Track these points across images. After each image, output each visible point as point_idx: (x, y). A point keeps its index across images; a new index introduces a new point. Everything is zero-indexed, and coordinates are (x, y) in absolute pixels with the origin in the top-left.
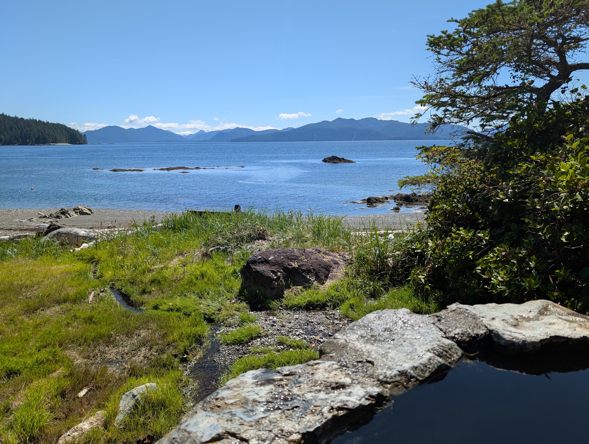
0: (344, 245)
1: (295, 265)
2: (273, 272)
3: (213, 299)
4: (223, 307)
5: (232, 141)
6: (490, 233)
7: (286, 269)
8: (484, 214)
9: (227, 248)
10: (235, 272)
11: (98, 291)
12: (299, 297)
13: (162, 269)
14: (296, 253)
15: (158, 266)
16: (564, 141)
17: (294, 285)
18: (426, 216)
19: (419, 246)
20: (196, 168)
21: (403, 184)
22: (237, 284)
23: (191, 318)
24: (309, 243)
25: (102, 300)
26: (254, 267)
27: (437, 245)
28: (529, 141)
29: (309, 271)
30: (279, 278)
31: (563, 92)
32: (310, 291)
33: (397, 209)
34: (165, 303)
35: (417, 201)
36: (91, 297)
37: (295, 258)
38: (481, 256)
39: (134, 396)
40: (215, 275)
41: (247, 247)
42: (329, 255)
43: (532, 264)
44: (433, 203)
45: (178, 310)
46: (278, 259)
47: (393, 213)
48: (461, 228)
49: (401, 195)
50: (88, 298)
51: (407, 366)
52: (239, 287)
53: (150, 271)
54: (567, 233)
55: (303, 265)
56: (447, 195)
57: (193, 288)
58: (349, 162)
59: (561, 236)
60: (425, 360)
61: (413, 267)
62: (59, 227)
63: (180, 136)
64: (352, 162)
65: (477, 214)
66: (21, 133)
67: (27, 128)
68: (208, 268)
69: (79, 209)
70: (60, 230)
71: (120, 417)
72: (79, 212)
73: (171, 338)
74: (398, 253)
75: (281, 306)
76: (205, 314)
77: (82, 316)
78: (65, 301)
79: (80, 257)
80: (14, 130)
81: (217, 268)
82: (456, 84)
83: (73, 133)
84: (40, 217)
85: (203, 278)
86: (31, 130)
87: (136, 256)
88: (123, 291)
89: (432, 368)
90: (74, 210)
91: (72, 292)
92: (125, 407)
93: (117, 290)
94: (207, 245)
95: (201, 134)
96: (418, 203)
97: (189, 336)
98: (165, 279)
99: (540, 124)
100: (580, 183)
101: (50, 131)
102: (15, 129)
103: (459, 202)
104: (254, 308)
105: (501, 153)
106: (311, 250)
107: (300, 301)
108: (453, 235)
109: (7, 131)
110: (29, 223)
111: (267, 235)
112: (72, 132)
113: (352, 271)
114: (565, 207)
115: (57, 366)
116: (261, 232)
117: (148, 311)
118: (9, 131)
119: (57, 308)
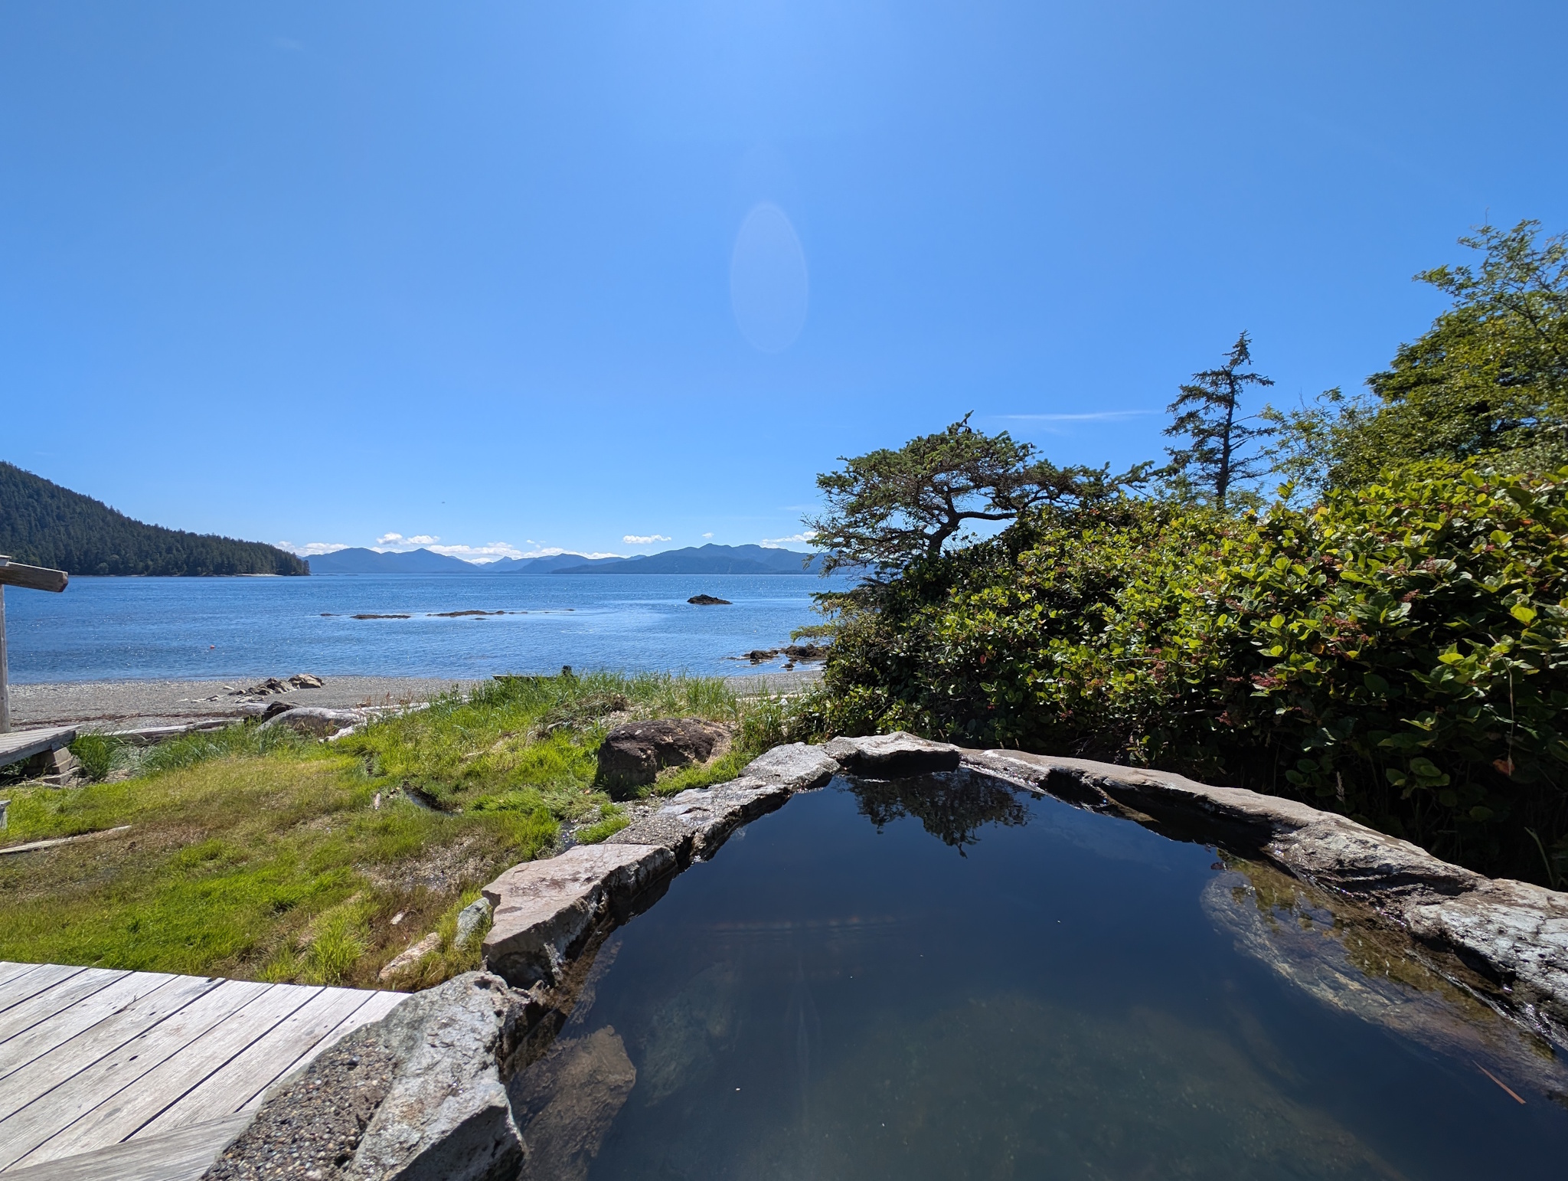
0: (730, 713)
1: (669, 739)
2: (642, 750)
3: (560, 791)
4: (574, 800)
5: (553, 573)
6: (889, 689)
7: (658, 746)
8: (884, 669)
9: (572, 724)
10: (587, 754)
11: (386, 792)
12: (676, 779)
13: (481, 756)
14: (670, 724)
15: (475, 753)
16: (949, 594)
17: (668, 766)
18: (823, 674)
19: (817, 708)
20: (499, 613)
21: (798, 635)
22: (591, 772)
23: (534, 816)
24: (684, 712)
25: (394, 803)
26: (616, 745)
27: (836, 706)
28: (922, 591)
29: (686, 747)
30: (649, 757)
31: (954, 539)
32: (689, 772)
33: (789, 667)
34: (492, 801)
35: (815, 655)
36: (377, 802)
37: (668, 731)
38: (881, 715)
39: (478, 910)
40: (559, 759)
41: (601, 721)
42: (711, 726)
43: (927, 720)
44: (831, 659)
45: (514, 807)
46: (648, 733)
47: (785, 671)
48: (860, 685)
49: (795, 647)
50: (373, 803)
51: (802, 774)
52: (594, 772)
53: (461, 760)
54: (952, 686)
55: (679, 740)
56: (845, 648)
57: (530, 779)
58: (725, 603)
59: (948, 689)
60: (814, 769)
61: (811, 733)
62: (288, 708)
63: (471, 565)
64: (728, 603)
65: (875, 669)
66: (188, 557)
67: (201, 549)
68: (549, 752)
69: (299, 679)
70: (294, 711)
71: (460, 938)
72: (300, 684)
73: (511, 841)
74: (794, 718)
75: (653, 793)
76: (552, 810)
77: (371, 825)
78: (337, 809)
79: (341, 749)
80: (174, 551)
81: (561, 751)
82: (849, 526)
83: (286, 559)
84: (230, 694)
85: (542, 765)
86: (207, 553)
87: (436, 741)
88: (424, 790)
89: (820, 773)
90: (291, 680)
91: (347, 796)
92: (466, 924)
93: (414, 790)
94: (544, 721)
95: (506, 561)
96: (816, 657)
97: (536, 837)
98: (486, 769)
99: (930, 575)
100: (961, 637)
101: (243, 554)
102: (177, 550)
103: (857, 657)
104: (617, 798)
105: (896, 604)
106: (688, 720)
107: (678, 785)
108: (852, 693)
109: (160, 553)
110: (209, 704)
111: (627, 705)
112: (283, 556)
113: (739, 744)
114: (949, 660)
115: (353, 891)
116: (619, 701)
117: (465, 812)
118: (164, 553)
119: (327, 819)
